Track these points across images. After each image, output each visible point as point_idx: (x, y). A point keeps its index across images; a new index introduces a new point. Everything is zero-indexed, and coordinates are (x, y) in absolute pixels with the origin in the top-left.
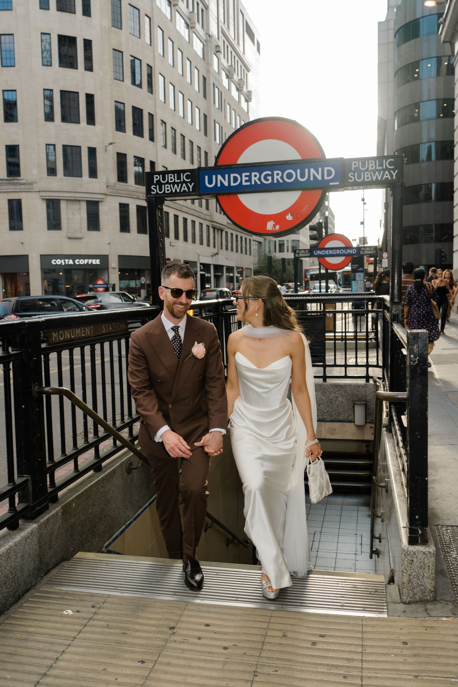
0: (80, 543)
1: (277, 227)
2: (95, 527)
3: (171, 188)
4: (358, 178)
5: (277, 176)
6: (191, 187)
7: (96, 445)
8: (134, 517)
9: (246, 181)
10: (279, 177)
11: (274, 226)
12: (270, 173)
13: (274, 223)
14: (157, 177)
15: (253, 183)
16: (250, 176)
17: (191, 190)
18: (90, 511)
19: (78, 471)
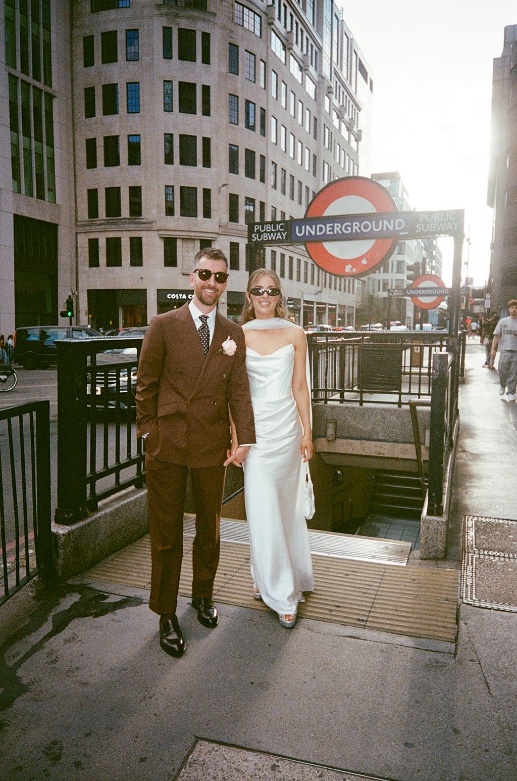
1: (354, 270)
3: (268, 236)
4: (424, 229)
6: (284, 235)
9: (330, 231)
10: (357, 228)
11: (352, 269)
12: (350, 224)
13: (351, 267)
14: (256, 227)
15: (335, 232)
16: (333, 227)
17: (284, 238)
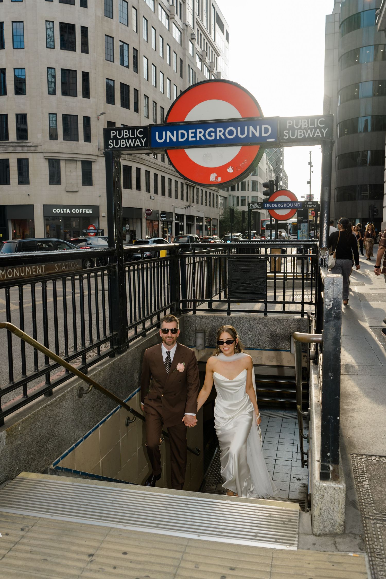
0: (26, 462)
1: (219, 179)
2: (43, 447)
3: (126, 143)
4: (291, 136)
5: (220, 133)
6: (143, 142)
7: (47, 372)
8: (84, 436)
9: (192, 137)
10: (221, 134)
11: (217, 178)
12: (213, 130)
13: (216, 175)
14: (113, 133)
15: (198, 139)
16: (196, 133)
17: (143, 145)
18: (37, 433)
19: (27, 396)
